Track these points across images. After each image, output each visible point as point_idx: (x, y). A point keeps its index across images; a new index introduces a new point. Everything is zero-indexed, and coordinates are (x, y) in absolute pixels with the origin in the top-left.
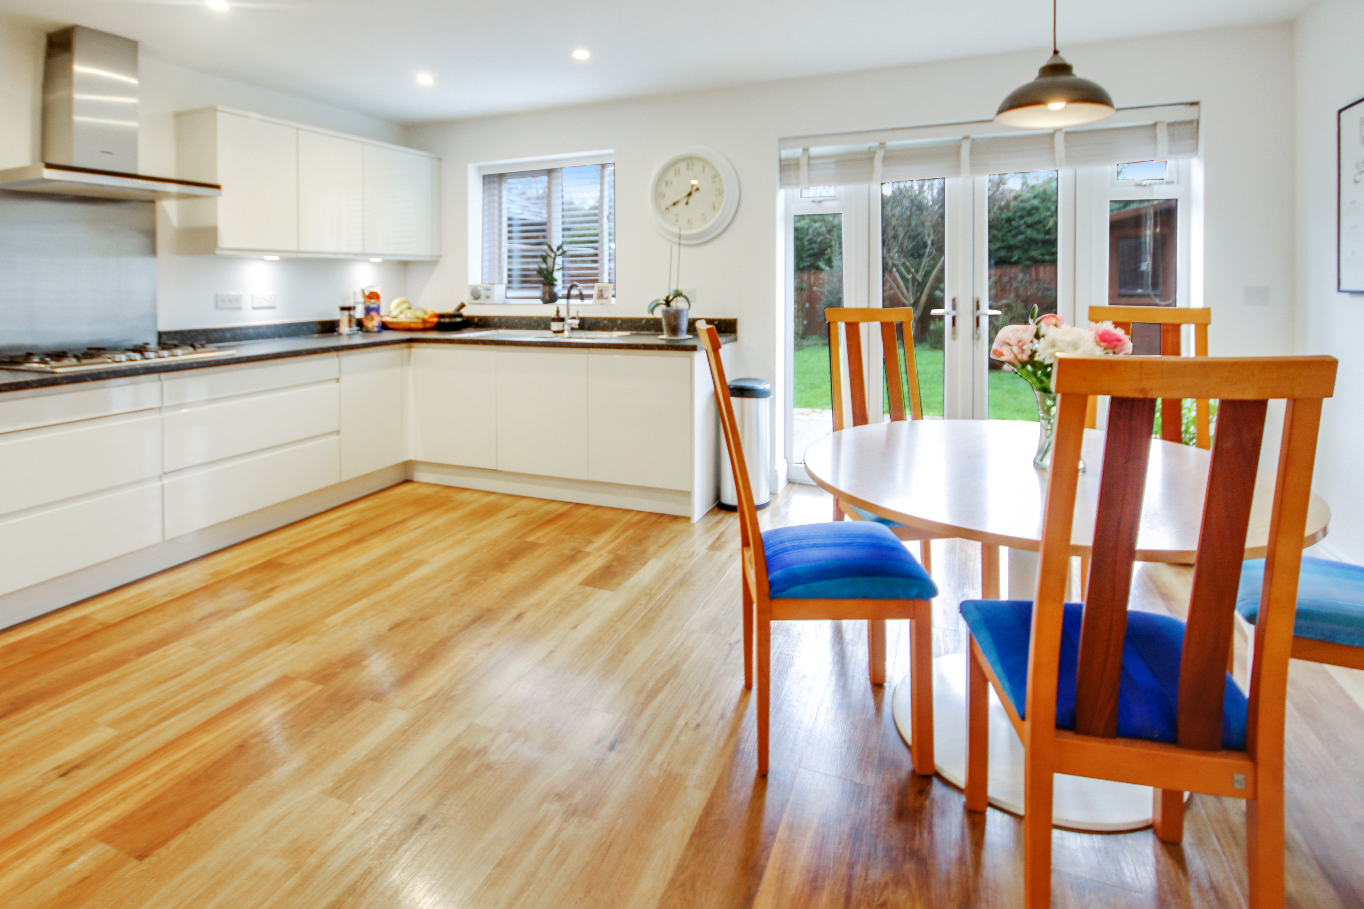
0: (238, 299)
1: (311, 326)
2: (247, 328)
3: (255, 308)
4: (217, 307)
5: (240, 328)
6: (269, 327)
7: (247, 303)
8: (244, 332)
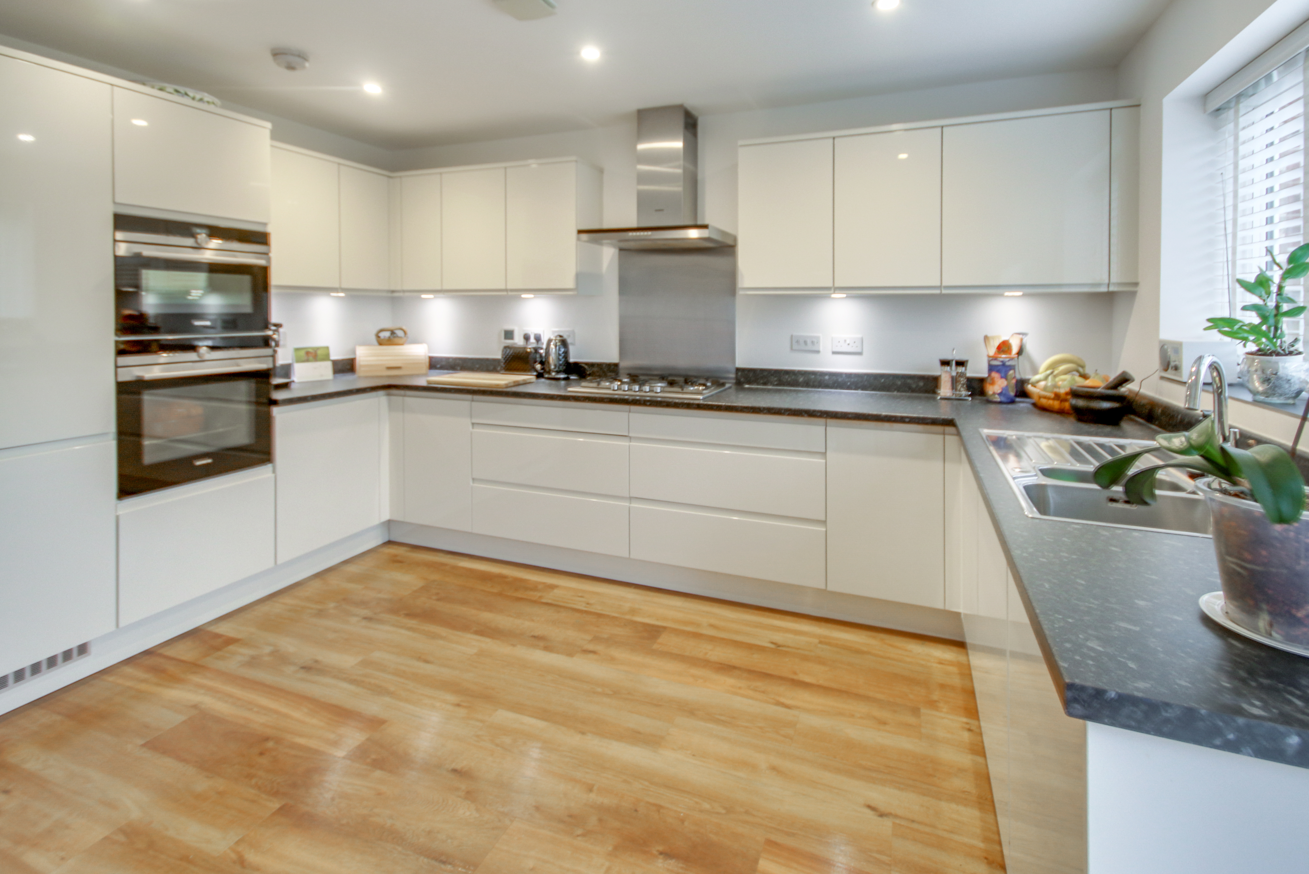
0: (815, 341)
1: (909, 381)
2: (823, 374)
3: (834, 353)
4: (792, 349)
5: (814, 373)
6: (849, 375)
7: (825, 346)
8: (819, 378)
